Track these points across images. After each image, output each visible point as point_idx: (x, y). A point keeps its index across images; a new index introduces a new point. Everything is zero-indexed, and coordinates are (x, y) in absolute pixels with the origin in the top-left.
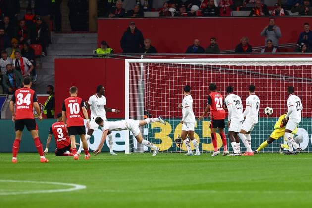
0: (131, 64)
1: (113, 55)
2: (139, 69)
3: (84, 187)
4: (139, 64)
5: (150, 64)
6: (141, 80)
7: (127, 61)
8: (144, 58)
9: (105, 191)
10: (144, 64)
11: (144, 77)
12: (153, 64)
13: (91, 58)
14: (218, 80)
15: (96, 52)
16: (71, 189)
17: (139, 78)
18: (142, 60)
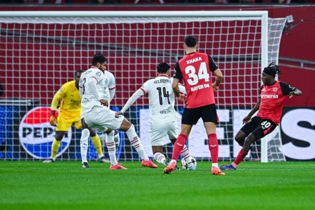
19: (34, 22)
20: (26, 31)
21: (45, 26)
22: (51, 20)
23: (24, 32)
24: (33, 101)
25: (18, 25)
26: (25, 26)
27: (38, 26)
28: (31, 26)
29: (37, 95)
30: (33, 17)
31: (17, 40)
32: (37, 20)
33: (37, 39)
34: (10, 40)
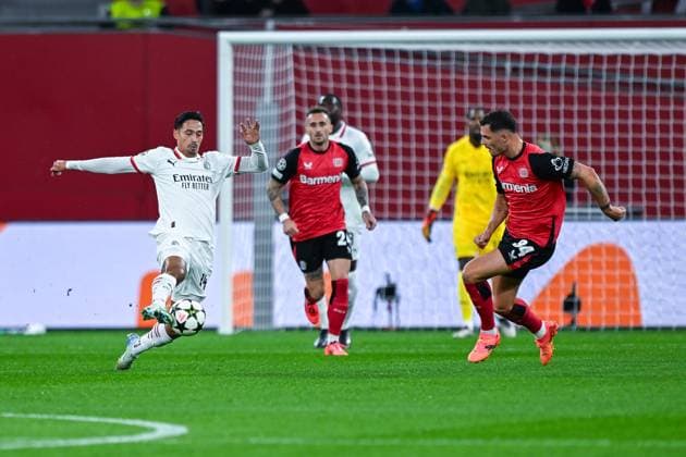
0: (237, 47)
1: (167, 20)
2: (260, 64)
3: (181, 430)
4: (260, 47)
5: (295, 47)
6: (268, 98)
7: (226, 39)
8: (278, 28)
9: (253, 440)
10: (278, 47)
11: (276, 90)
12: (308, 48)
13: (93, 30)
14: (514, 100)
15: (109, 13)
16: (145, 437)
17: (260, 92)
18: (268, 36)
19: (632, 51)
20: (614, 71)
21: (653, 59)
22: (666, 47)
23: (611, 71)
24: (630, 210)
25: (598, 59)
26: (612, 59)
27: (640, 59)
28: (626, 58)
29: (637, 197)
30: (629, 41)
31: (597, 87)
32: (637, 47)
33: (638, 86)
34: (583, 87)
